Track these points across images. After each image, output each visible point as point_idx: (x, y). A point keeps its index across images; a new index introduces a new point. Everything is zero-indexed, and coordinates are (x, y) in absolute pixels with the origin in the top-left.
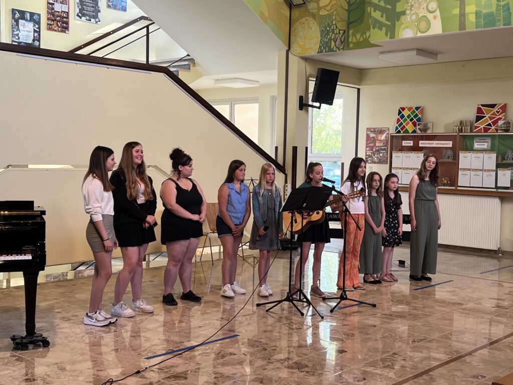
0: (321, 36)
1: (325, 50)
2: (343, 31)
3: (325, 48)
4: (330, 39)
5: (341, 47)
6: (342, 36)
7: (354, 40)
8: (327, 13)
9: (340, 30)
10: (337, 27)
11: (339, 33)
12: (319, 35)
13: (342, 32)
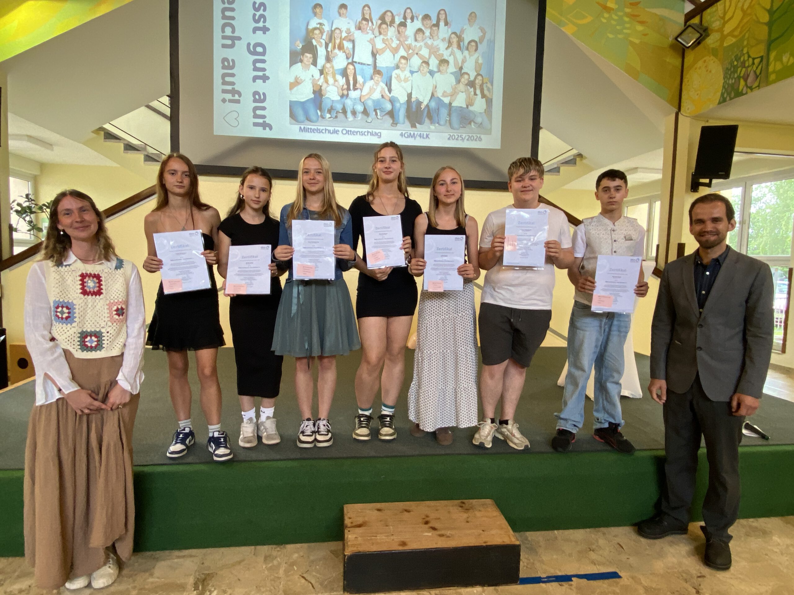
0: (724, 79)
1: (730, 97)
2: (759, 60)
3: (729, 94)
4: (739, 77)
5: (756, 84)
6: (757, 68)
7: (779, 66)
8: (734, 40)
9: (754, 59)
10: (749, 56)
11: (753, 63)
12: (722, 76)
13: (757, 61)
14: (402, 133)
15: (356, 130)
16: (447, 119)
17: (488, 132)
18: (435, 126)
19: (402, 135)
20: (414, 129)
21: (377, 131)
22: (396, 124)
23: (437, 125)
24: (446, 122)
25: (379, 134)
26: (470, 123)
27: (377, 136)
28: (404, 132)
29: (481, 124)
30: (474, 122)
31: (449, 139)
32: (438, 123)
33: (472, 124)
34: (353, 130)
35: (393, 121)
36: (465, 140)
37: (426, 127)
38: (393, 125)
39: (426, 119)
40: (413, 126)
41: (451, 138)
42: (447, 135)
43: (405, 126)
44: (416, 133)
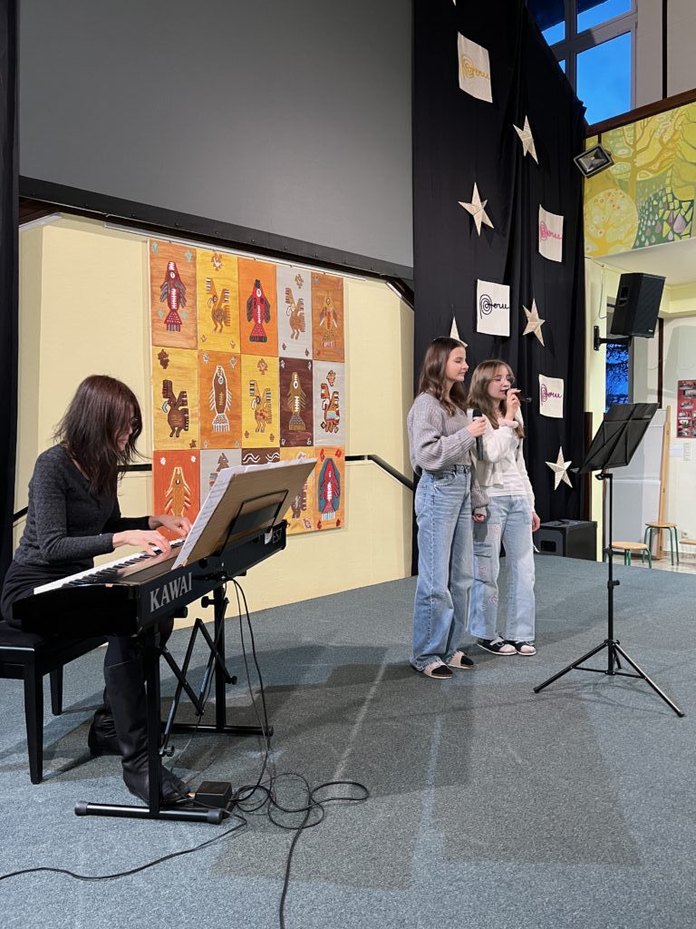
0: (640, 218)
1: (649, 241)
2: (688, 204)
3: (649, 238)
4: (661, 220)
5: (686, 232)
6: (686, 213)
8: (651, 175)
9: (681, 202)
10: (674, 198)
11: (681, 207)
12: (637, 216)
13: (685, 205)
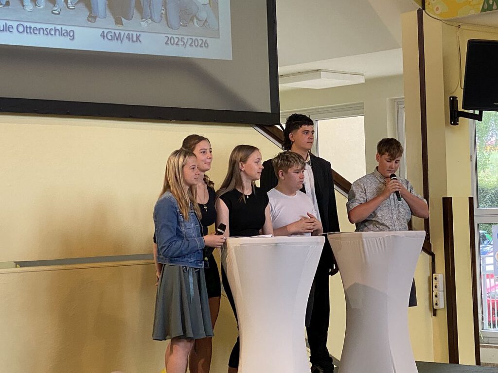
14: (103, 32)
15: (38, 26)
16: (162, 11)
17: (216, 34)
18: (147, 22)
19: (103, 36)
20: (119, 27)
21: (69, 28)
22: (95, 18)
23: (150, 21)
24: (161, 16)
25: (71, 34)
26: (192, 20)
27: (69, 37)
28: (106, 31)
29: (206, 20)
30: (197, 19)
31: (166, 43)
32: (151, 18)
33: (195, 20)
34: (33, 25)
35: (91, 13)
36: (188, 45)
37: (135, 24)
38: (90, 19)
39: (135, 11)
40: (118, 22)
41: (169, 42)
42: (163, 38)
43: (107, 22)
44: (122, 33)
